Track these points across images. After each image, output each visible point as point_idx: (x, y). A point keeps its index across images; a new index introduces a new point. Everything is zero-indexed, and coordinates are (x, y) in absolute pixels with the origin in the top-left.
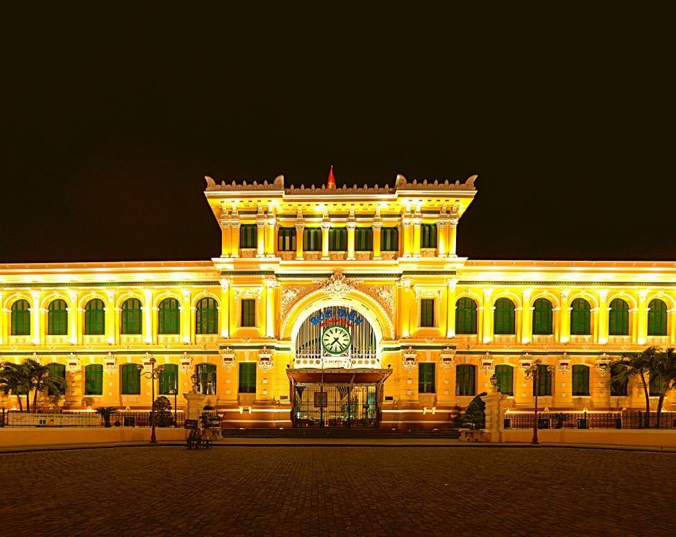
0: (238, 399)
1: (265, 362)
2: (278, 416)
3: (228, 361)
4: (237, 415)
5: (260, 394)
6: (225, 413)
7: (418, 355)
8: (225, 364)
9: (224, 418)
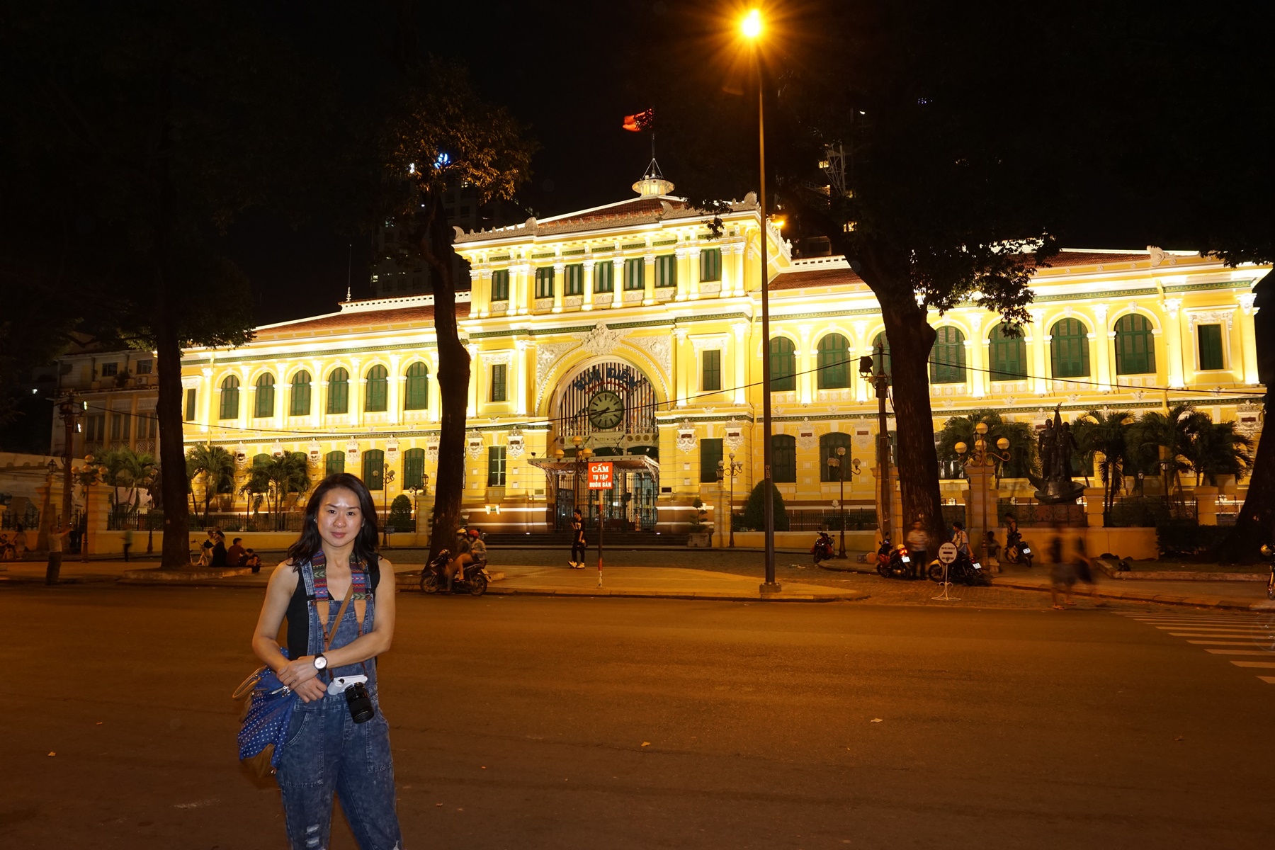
0: (486, 495)
1: (514, 446)
2: (531, 517)
3: (474, 447)
4: (482, 517)
5: (511, 488)
6: (471, 514)
7: (697, 429)
8: (471, 450)
9: (469, 521)
